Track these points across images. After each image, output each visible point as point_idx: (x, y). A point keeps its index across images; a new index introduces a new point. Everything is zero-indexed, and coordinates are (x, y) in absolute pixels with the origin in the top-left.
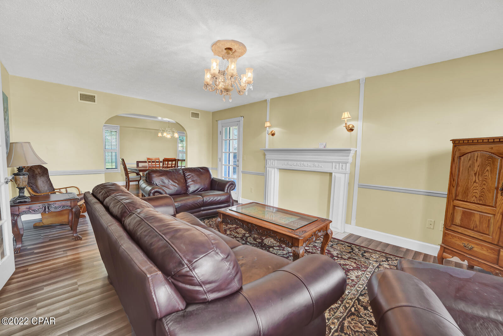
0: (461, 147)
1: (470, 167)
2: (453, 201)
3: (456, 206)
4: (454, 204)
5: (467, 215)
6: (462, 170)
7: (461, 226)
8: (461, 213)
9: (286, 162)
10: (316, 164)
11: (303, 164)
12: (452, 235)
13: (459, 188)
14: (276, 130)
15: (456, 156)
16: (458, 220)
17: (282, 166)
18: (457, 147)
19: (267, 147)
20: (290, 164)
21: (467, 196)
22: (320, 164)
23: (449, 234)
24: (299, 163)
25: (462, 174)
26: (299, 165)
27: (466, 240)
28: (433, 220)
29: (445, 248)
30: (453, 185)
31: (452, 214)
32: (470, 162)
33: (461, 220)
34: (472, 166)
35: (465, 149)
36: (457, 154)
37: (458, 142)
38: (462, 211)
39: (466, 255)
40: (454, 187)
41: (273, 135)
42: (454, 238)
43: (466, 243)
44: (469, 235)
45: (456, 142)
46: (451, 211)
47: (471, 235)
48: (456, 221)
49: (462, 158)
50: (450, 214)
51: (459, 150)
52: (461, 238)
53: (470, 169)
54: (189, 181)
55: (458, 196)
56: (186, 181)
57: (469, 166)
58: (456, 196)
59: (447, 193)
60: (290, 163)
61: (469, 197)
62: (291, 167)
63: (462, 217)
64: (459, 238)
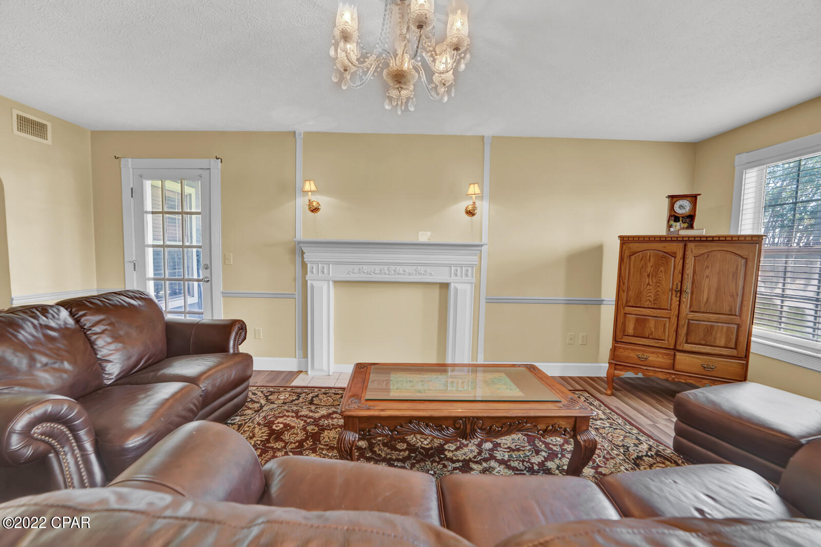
0: (631, 245)
1: (642, 267)
2: (624, 308)
3: (627, 314)
4: (626, 312)
5: (641, 321)
6: (634, 271)
7: (634, 336)
8: (634, 321)
9: (356, 268)
10: (422, 269)
11: (395, 271)
12: (624, 348)
13: (630, 293)
14: (320, 200)
15: (626, 256)
16: (630, 329)
17: (348, 276)
18: (626, 245)
19: (300, 236)
20: (365, 271)
21: (640, 300)
22: (429, 269)
23: (620, 348)
24: (386, 268)
25: (633, 276)
26: (387, 272)
27: (640, 350)
28: (573, 334)
29: (616, 364)
30: (623, 290)
31: (623, 323)
32: (642, 262)
33: (634, 329)
34: (644, 267)
35: (635, 247)
36: (627, 253)
37: (627, 239)
38: (634, 318)
39: (641, 367)
40: (624, 291)
41: (315, 210)
42: (627, 350)
43: (640, 354)
44: (643, 344)
45: (625, 239)
46: (620, 320)
47: (646, 344)
48: (629, 331)
49: (633, 258)
50: (621, 324)
51: (629, 248)
52: (635, 350)
53: (642, 270)
54: (100, 343)
55: (630, 301)
56: (92, 344)
57: (640, 267)
58: (627, 302)
59: (615, 300)
60: (366, 268)
61: (642, 302)
62: (370, 276)
63: (635, 325)
64: (632, 350)
